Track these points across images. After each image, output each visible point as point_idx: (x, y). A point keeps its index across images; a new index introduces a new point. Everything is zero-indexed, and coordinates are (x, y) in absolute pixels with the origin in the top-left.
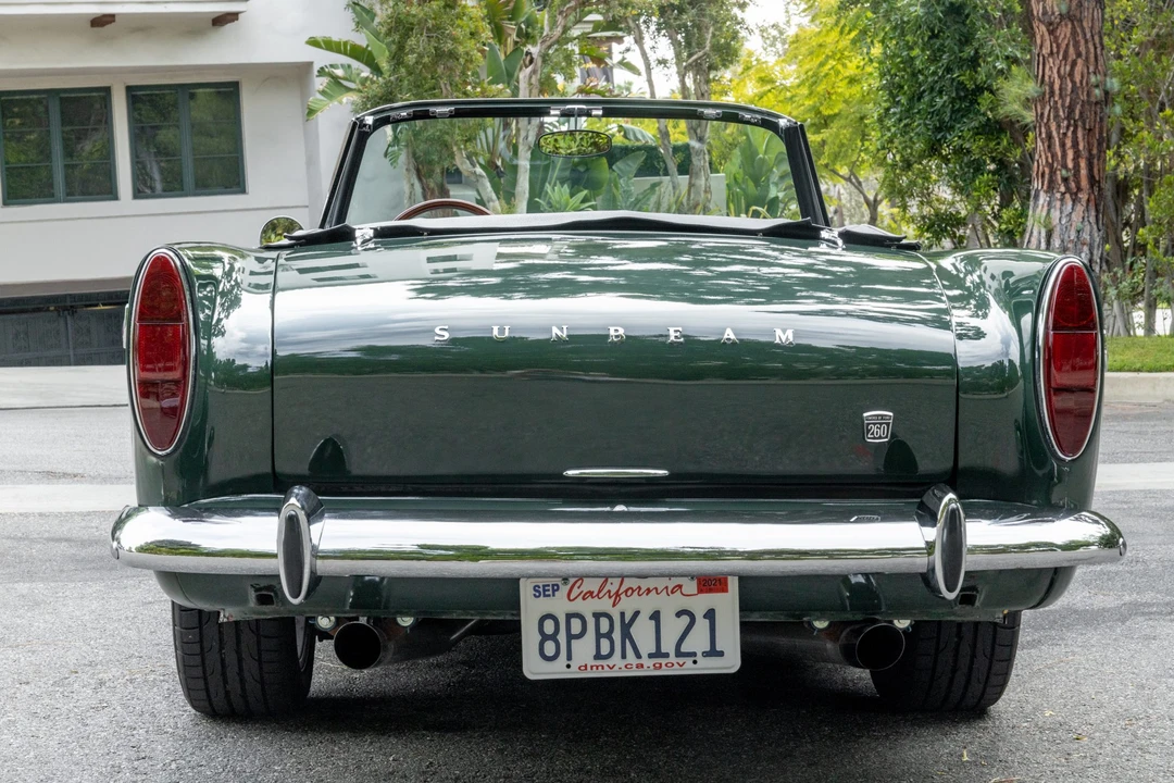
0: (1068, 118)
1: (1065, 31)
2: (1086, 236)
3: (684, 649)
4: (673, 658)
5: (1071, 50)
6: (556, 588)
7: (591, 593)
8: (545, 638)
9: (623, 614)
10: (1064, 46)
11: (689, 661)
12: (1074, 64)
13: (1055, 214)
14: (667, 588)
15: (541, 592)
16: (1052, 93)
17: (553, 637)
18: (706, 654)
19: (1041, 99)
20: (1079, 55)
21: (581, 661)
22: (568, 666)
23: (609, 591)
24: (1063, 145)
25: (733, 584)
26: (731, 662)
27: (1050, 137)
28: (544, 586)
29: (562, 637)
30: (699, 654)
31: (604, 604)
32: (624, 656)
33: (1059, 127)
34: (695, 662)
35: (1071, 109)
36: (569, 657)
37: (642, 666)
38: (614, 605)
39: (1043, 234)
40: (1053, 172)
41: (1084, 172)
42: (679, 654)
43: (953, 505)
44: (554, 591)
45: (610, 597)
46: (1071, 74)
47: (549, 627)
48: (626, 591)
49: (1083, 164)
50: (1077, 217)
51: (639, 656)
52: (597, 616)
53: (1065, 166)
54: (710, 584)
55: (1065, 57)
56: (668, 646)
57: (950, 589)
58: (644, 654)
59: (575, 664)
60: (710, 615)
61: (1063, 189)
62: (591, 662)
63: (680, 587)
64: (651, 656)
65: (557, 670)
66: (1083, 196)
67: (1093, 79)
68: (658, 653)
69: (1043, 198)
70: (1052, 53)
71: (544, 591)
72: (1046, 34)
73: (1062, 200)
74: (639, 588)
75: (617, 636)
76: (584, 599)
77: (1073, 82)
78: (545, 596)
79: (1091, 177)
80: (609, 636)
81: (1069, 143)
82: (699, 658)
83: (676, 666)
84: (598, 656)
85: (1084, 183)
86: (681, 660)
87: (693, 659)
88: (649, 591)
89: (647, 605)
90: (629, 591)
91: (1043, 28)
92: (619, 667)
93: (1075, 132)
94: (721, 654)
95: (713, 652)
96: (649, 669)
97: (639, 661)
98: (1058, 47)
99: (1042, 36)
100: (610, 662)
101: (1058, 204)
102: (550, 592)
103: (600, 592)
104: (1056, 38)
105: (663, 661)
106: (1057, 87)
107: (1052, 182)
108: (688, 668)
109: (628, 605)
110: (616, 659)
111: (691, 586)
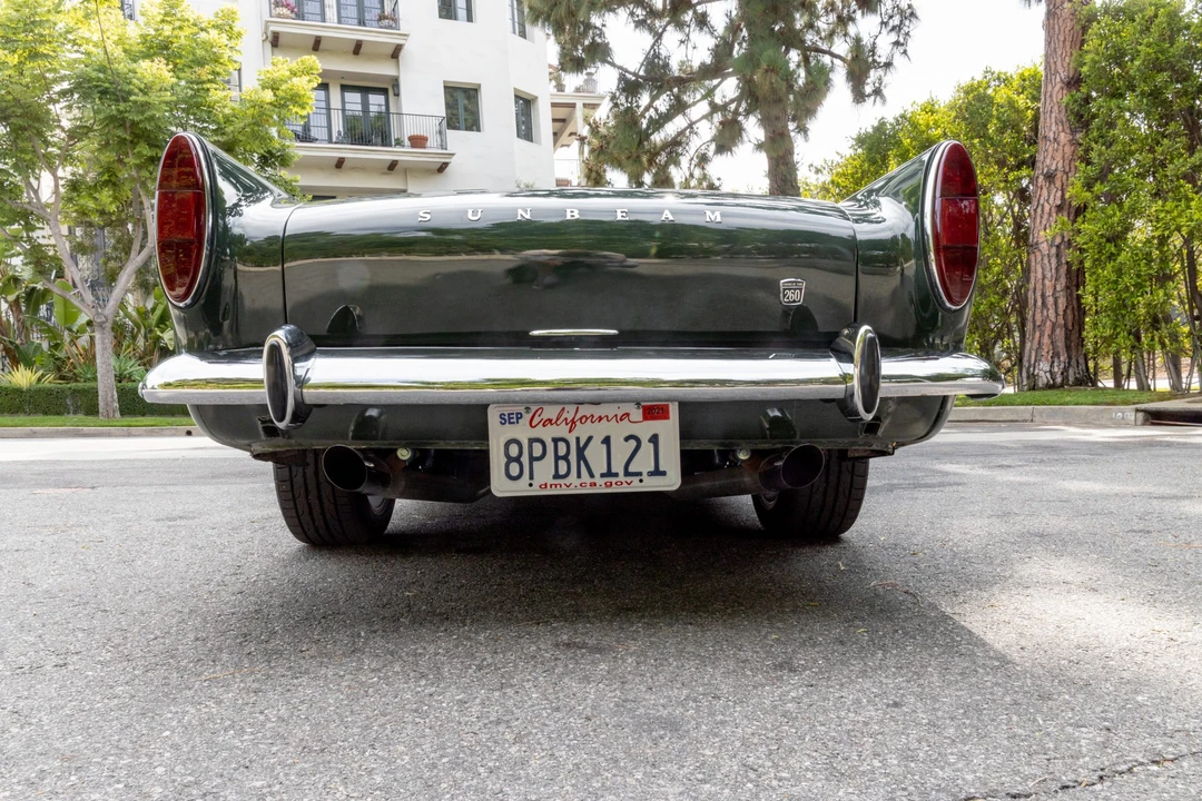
3: (632, 469)
4: (621, 478)
6: (519, 416)
7: (550, 420)
8: (510, 460)
9: (578, 439)
11: (636, 480)
14: (616, 416)
15: (506, 420)
17: (518, 459)
18: (651, 474)
21: (542, 480)
22: (531, 485)
23: (566, 419)
25: (674, 410)
26: (672, 481)
28: (509, 414)
29: (525, 459)
30: (645, 474)
31: (561, 430)
32: (579, 476)
34: (641, 481)
36: (531, 477)
37: (595, 484)
38: (570, 431)
42: (627, 473)
43: (870, 335)
44: (518, 419)
45: (567, 424)
47: (514, 450)
48: (581, 419)
51: (592, 475)
52: (556, 441)
54: (654, 411)
56: (618, 467)
57: (868, 410)
58: (597, 475)
59: (536, 483)
60: (654, 439)
62: (551, 481)
63: (628, 415)
64: (603, 475)
65: (521, 489)
68: (609, 473)
71: (510, 418)
74: (592, 416)
75: (573, 457)
76: (544, 426)
78: (510, 423)
80: (566, 458)
82: (645, 477)
83: (625, 484)
84: (557, 476)
86: (629, 479)
87: (639, 478)
88: (600, 419)
89: (599, 431)
90: (583, 419)
92: (575, 485)
94: (664, 473)
95: (657, 472)
96: (601, 487)
97: (593, 480)
100: (567, 481)
102: (515, 420)
103: (558, 419)
105: (614, 480)
108: (635, 486)
109: (582, 431)
110: (573, 477)
111: (637, 414)
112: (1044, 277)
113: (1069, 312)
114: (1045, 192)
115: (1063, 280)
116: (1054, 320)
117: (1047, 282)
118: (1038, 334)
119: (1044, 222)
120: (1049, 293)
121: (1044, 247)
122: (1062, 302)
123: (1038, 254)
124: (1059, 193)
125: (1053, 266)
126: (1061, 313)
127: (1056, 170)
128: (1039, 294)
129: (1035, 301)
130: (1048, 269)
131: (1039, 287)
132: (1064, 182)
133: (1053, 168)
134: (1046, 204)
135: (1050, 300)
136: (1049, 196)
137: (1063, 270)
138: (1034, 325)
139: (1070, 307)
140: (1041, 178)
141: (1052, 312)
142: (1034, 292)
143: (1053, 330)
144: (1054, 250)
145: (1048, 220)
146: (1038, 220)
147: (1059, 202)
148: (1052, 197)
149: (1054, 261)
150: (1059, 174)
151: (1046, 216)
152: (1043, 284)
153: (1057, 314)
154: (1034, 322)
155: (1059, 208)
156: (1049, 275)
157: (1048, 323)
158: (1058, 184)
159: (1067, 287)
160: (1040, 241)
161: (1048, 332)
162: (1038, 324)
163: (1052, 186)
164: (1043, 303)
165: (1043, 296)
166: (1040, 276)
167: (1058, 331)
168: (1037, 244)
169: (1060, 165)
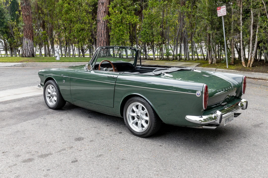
0: (29, 29)
1: (28, 17)
2: (32, 44)
5: (29, 20)
10: (28, 19)
12: (29, 22)
13: (28, 41)
16: (26, 25)
18: (232, 119)
19: (25, 26)
20: (30, 20)
24: (28, 32)
27: (26, 31)
33: (28, 30)
35: (29, 27)
39: (26, 44)
40: (27, 36)
41: (31, 36)
46: (29, 23)
49: (31, 35)
50: (31, 42)
52: (228, 118)
53: (29, 35)
55: (28, 21)
61: (29, 38)
64: (230, 121)
66: (31, 39)
67: (32, 24)
69: (26, 39)
70: (26, 20)
72: (25, 17)
73: (29, 39)
77: (29, 24)
79: (32, 36)
81: (29, 32)
85: (31, 37)
91: (25, 16)
93: (30, 31)
98: (27, 19)
99: (24, 17)
101: (28, 40)
104: (27, 18)
106: (27, 24)
107: (27, 37)
112: (101, 29)
113: (107, 38)
114: (101, 7)
115: (106, 30)
116: (104, 40)
117: (102, 30)
118: (100, 43)
119: (101, 15)
120: (102, 33)
121: (101, 21)
122: (105, 36)
123: (100, 23)
124: (105, 8)
125: (104, 26)
126: (105, 38)
127: (104, 2)
128: (100, 33)
129: (99, 35)
130: (102, 27)
131: (100, 31)
132: (106, 5)
133: (103, 1)
134: (102, 10)
135: (103, 35)
136: (102, 9)
137: (106, 28)
138: (99, 41)
139: (107, 37)
140: (100, 4)
141: (103, 38)
142: (99, 33)
143: (103, 43)
144: (103, 23)
145: (102, 15)
146: (100, 14)
147: (105, 11)
148: (103, 9)
149: (104, 25)
150: (105, 3)
151: (102, 14)
152: (101, 31)
153: (104, 39)
154: (99, 40)
155: (105, 12)
156: (102, 29)
157: (102, 41)
158: (104, 6)
159: (106, 32)
160: (101, 19)
161: (102, 43)
162: (100, 41)
163: (103, 6)
164: (101, 36)
165: (101, 34)
166: (100, 29)
167: (104, 43)
168: (100, 20)
169: (105, 1)
